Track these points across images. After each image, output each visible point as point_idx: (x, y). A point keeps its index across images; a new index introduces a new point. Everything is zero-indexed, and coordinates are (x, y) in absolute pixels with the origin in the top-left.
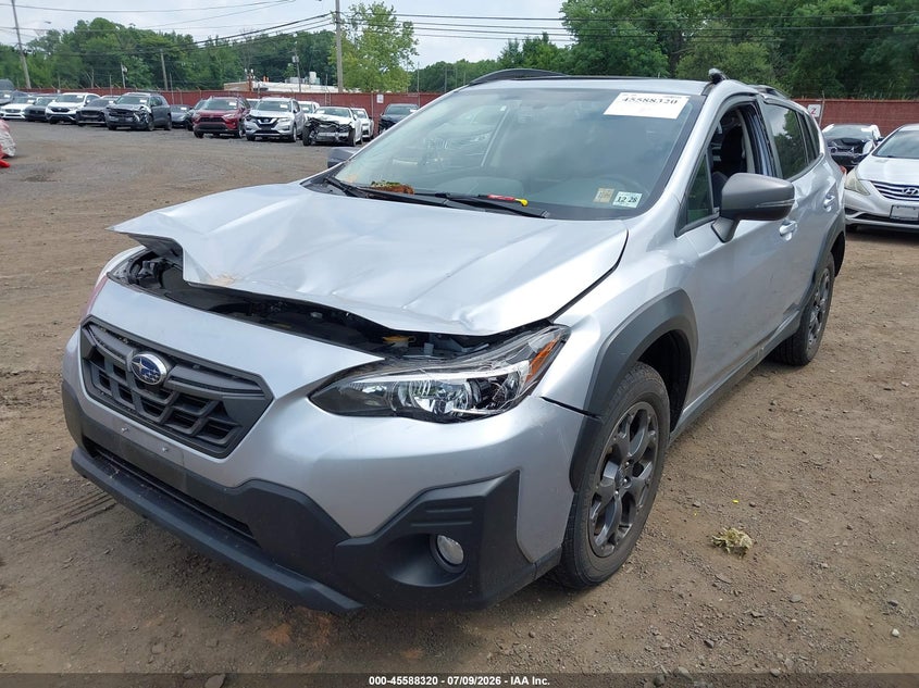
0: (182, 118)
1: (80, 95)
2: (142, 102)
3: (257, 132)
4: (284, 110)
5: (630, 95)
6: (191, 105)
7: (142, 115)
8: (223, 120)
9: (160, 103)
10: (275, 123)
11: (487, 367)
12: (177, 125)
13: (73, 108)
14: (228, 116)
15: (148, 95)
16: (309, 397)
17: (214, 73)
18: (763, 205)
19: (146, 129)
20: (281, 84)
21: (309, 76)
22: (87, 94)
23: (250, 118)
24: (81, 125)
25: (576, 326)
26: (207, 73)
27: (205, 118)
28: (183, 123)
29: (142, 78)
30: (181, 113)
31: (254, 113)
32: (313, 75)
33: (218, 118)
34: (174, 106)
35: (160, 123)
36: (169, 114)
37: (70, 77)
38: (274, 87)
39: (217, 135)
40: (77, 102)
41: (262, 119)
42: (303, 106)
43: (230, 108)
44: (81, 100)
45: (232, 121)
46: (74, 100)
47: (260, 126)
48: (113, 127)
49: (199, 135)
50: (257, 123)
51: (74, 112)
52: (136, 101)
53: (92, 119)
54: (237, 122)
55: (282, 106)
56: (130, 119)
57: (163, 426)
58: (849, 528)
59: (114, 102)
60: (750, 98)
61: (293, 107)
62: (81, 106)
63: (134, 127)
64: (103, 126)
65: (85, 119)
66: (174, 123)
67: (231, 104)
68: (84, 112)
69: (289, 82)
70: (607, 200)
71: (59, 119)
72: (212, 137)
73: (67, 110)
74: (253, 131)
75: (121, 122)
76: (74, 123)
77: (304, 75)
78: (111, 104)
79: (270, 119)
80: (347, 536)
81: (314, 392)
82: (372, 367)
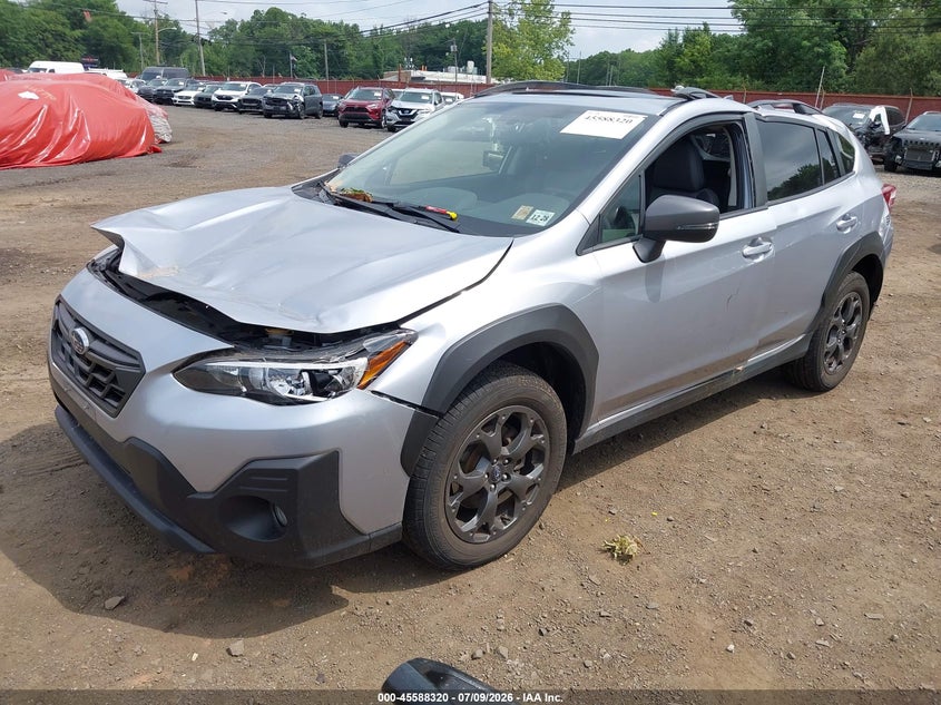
0: (333, 107)
1: (243, 84)
2: (296, 92)
3: (398, 123)
4: (425, 101)
5: (593, 113)
6: (342, 94)
7: (294, 103)
8: (367, 111)
9: (312, 93)
10: (415, 114)
11: (327, 361)
12: (328, 114)
13: (237, 96)
14: (372, 106)
15: (303, 84)
16: (173, 372)
17: (376, 62)
18: (688, 227)
19: (299, 118)
20: (439, 73)
21: (466, 65)
22: (250, 83)
23: (392, 108)
24: (241, 113)
25: (424, 332)
26: (370, 61)
27: (350, 108)
28: (333, 112)
29: (308, 65)
30: (333, 101)
31: (396, 103)
32: (471, 64)
33: (362, 109)
34: (326, 95)
35: (312, 111)
36: (321, 103)
37: (244, 64)
38: (431, 76)
39: (362, 125)
40: (239, 91)
41: (403, 110)
42: (445, 97)
43: (375, 98)
44: (244, 89)
45: (375, 111)
46: (238, 88)
47: (400, 117)
48: (269, 115)
49: (344, 124)
50: (398, 114)
51: (235, 100)
52: (291, 90)
53: (251, 107)
54: (379, 112)
55: (424, 97)
56: (284, 108)
57: (88, 389)
58: (754, 551)
59: (272, 91)
60: (739, 117)
61: (435, 98)
62: (242, 94)
63: (288, 116)
64: (261, 113)
65: (245, 107)
66: (325, 111)
67: (377, 94)
68: (245, 100)
69: (447, 71)
70: (522, 217)
71: (223, 106)
72: (356, 127)
73: (230, 98)
74: (393, 122)
75: (276, 110)
76: (236, 110)
77: (462, 64)
78: (269, 94)
79: (410, 110)
80: (195, 492)
81: (178, 369)
82: (226, 352)
